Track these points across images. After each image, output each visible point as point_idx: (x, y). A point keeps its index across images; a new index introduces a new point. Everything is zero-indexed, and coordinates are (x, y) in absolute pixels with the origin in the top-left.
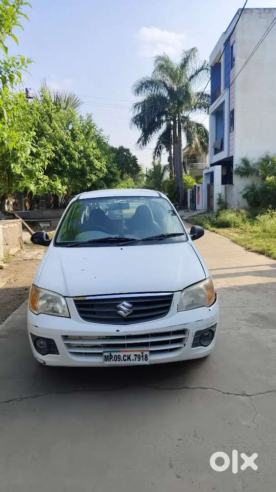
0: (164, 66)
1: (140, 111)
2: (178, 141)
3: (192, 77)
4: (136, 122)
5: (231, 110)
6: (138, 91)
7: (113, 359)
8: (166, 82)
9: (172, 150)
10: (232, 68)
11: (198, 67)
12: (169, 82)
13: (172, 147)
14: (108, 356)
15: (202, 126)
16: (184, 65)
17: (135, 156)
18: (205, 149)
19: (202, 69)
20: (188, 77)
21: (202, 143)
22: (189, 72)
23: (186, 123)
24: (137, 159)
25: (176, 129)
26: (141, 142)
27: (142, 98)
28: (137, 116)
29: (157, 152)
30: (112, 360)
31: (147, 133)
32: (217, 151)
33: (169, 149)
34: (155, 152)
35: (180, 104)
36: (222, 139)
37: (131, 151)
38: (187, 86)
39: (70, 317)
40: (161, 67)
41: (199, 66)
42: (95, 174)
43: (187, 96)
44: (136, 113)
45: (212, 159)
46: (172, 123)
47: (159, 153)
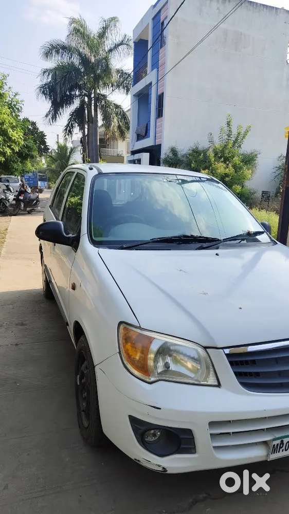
0: (79, 30)
1: (50, 79)
2: (93, 121)
3: (111, 50)
4: (43, 92)
5: (159, 93)
6: (47, 54)
7: (284, 448)
8: (81, 50)
9: (86, 130)
10: (161, 48)
11: (117, 41)
12: (86, 51)
13: (86, 126)
14: (278, 444)
15: (121, 108)
16: (102, 35)
17: (42, 132)
18: (122, 134)
19: (121, 44)
20: (107, 49)
21: (119, 127)
22: (108, 44)
23: (103, 102)
24: (46, 136)
25: (91, 107)
26: (50, 117)
27: (51, 64)
28: (45, 85)
29: (69, 130)
30: (281, 450)
31: (57, 106)
32: (139, 137)
33: (82, 128)
34: (66, 129)
35: (97, 78)
36: (147, 124)
37: (38, 125)
38: (106, 59)
39: (219, 385)
40: (77, 31)
41: (118, 39)
42: (9, 147)
43: (107, 70)
44: (45, 81)
45: (134, 146)
46: (86, 99)
47: (70, 131)
